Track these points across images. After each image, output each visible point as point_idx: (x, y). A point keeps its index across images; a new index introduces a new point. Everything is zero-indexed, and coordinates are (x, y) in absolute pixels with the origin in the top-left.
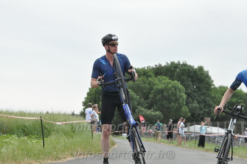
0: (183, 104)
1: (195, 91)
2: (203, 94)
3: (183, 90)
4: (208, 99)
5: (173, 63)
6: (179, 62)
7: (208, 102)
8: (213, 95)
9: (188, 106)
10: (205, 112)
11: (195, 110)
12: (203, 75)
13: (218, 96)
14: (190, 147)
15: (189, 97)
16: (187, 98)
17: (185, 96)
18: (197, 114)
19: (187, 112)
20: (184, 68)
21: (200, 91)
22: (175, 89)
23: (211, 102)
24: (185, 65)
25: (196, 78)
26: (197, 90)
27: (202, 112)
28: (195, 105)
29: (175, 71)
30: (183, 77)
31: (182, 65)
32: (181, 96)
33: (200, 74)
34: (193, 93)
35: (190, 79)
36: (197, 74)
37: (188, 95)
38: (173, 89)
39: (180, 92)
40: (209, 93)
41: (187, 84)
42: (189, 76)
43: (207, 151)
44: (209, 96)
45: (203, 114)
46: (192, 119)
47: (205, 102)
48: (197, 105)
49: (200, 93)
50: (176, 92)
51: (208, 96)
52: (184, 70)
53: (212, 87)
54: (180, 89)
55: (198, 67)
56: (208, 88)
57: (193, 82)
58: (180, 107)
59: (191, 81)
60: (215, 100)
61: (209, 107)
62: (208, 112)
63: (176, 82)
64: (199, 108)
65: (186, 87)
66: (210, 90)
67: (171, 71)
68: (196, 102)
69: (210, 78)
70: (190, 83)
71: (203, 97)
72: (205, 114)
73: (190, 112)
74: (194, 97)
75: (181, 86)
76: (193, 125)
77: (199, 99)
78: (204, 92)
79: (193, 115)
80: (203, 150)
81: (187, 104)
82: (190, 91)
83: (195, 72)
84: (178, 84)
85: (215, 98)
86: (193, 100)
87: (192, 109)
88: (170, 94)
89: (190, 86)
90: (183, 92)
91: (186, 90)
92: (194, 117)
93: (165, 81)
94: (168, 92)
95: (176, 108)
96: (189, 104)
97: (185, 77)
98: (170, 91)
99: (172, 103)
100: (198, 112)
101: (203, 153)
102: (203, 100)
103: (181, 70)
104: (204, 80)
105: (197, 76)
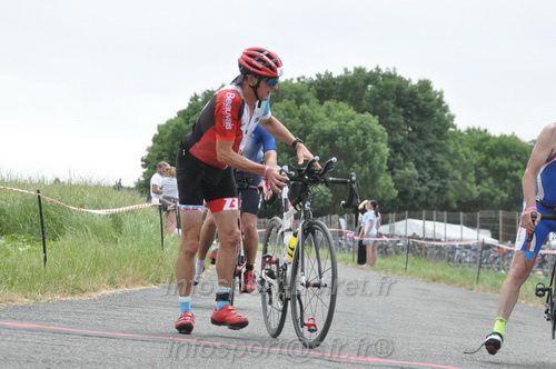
0: (380, 168)
1: (410, 139)
2: (428, 146)
3: (382, 136)
4: (440, 157)
5: (359, 71)
6: (378, 69)
7: (439, 166)
8: (451, 149)
9: (393, 174)
10: (431, 188)
11: (410, 183)
12: (430, 100)
13: (464, 152)
14: (394, 269)
15: (396, 151)
16: (392, 155)
17: (386, 150)
18: (412, 193)
19: (390, 188)
20: (388, 82)
21: (422, 139)
22: (365, 134)
23: (447, 166)
24: (390, 76)
25: (414, 107)
26: (415, 135)
27: (425, 188)
28: (410, 171)
29: (365, 87)
30: (385, 102)
31: (384, 76)
32: (376, 150)
33: (425, 99)
34: (407, 142)
35: (401, 110)
36: (416, 98)
37: (395, 147)
38: (360, 132)
39: (375, 141)
40: (442, 145)
41: (394, 120)
42: (399, 104)
43: (434, 280)
44: (443, 151)
45: (427, 194)
46: (401, 204)
47: (431, 163)
48: (415, 172)
49: (422, 143)
50: (364, 140)
51: (439, 152)
52: (388, 87)
53: (451, 129)
54: (375, 134)
55: (420, 82)
56: (441, 133)
57: (406, 115)
58: (374, 177)
59: (402, 114)
60: (456, 161)
61: (441, 177)
62: (439, 188)
63: (367, 115)
64: (420, 179)
65: (391, 128)
66: (447, 138)
67: (356, 89)
68: (411, 163)
69: (446, 109)
70: (401, 119)
71: (428, 153)
72: (432, 193)
73: (396, 187)
74: (409, 151)
75: (379, 128)
76: (404, 218)
77: (418, 158)
78: (432, 141)
79: (403, 194)
80: (424, 278)
81: (391, 169)
82: (400, 138)
83: (412, 94)
84: (373, 122)
85: (455, 155)
86: (406, 159)
87: (402, 181)
88: (352, 143)
89: (399, 127)
90: (382, 141)
91: (390, 135)
92: (405, 201)
93: (340, 114)
94: (348, 139)
95: (365, 178)
96: (395, 170)
97: (391, 104)
98: (351, 138)
99: (355, 165)
100: (416, 187)
101: (423, 285)
102: (429, 160)
103: (380, 87)
104: (433, 112)
105: (416, 104)
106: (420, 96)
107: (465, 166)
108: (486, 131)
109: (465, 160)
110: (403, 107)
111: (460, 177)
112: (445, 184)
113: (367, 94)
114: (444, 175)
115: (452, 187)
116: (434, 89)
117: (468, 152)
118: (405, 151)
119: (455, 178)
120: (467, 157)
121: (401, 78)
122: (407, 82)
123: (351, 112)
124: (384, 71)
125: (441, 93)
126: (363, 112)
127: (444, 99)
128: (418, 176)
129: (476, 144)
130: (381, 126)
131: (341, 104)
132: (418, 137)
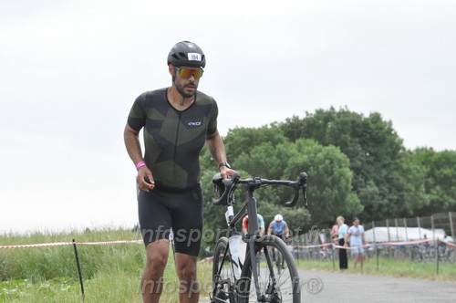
0: (347, 189)
1: (369, 163)
2: (384, 166)
3: (345, 162)
4: (396, 174)
5: (320, 112)
6: (332, 108)
7: (396, 182)
8: (405, 167)
9: (358, 193)
10: (391, 200)
11: (373, 198)
12: (382, 129)
13: (415, 168)
14: (369, 271)
15: (358, 174)
16: (355, 178)
17: (350, 174)
18: (376, 207)
19: (357, 204)
20: (343, 118)
21: (379, 161)
22: (332, 163)
23: (402, 180)
24: (344, 113)
25: (368, 136)
26: (372, 159)
27: (386, 201)
28: (372, 188)
29: (325, 125)
30: (343, 136)
31: (340, 113)
32: (342, 174)
33: (377, 129)
34: (366, 166)
35: (357, 140)
36: (369, 129)
37: (356, 170)
38: (327, 162)
39: (340, 167)
40: (396, 164)
41: (352, 149)
42: (354, 135)
43: (402, 275)
44: (398, 168)
45: (388, 206)
46: (368, 216)
47: (389, 180)
48: (375, 189)
49: (379, 164)
50: (332, 168)
51: (394, 169)
52: (345, 123)
53: (401, 151)
54: (339, 161)
55: (371, 115)
56: (394, 154)
57: (363, 143)
58: (343, 196)
59: (360, 143)
60: (411, 177)
61: (399, 191)
62: (398, 200)
63: (331, 147)
64: (380, 194)
65: (351, 155)
66: (400, 157)
67: (318, 127)
68: (371, 182)
69: (395, 135)
70: (359, 147)
71: (384, 172)
72: (392, 205)
73: (362, 203)
74: (368, 173)
75: (342, 156)
76: (371, 228)
77: (378, 177)
78: (386, 162)
79: (368, 208)
80: (394, 274)
81: (355, 189)
82: (359, 163)
83: (365, 124)
84: (336, 152)
85: (409, 171)
86: (366, 179)
87: (366, 198)
88: (322, 171)
89: (357, 154)
90: (346, 166)
91: (351, 161)
92: (371, 213)
93: (310, 148)
94: (318, 168)
95: (336, 199)
96: (359, 189)
97: (348, 137)
98: (320, 167)
99: (327, 189)
100: (378, 201)
101: (393, 281)
102: (386, 178)
103: (337, 123)
104: (385, 138)
105: (370, 133)
106: (372, 126)
107: (417, 180)
108: (431, 149)
109: (417, 175)
110: (359, 137)
111: (413, 189)
112: (402, 196)
113: (328, 131)
114: (400, 188)
115: (409, 198)
116: (384, 120)
117: (418, 167)
118: (365, 173)
119: (409, 190)
120: (418, 172)
121: (354, 114)
122: (359, 117)
123: (317, 146)
124: (337, 110)
125: (390, 123)
126: (327, 145)
127: (393, 127)
128: (379, 192)
129: (423, 160)
130: (343, 154)
131: (308, 141)
132: (375, 160)
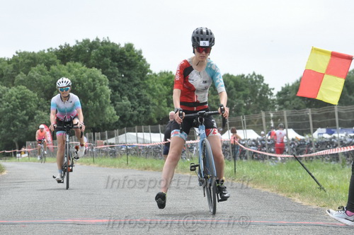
0: (106, 102)
1: (124, 82)
2: (135, 85)
3: (105, 81)
4: (144, 92)
5: (86, 42)
6: (97, 39)
7: (144, 98)
8: (151, 86)
9: (115, 105)
10: (140, 112)
11: (126, 110)
12: (134, 56)
13: (158, 87)
14: (120, 166)
15: (115, 91)
16: (113, 94)
17: (109, 91)
18: (128, 116)
19: (114, 115)
20: (105, 46)
21: (131, 81)
22: (94, 81)
23: (149, 97)
24: (106, 43)
25: (124, 61)
26: (126, 79)
27: (136, 112)
28: (126, 102)
30: (105, 59)
31: (102, 43)
32: (103, 91)
33: (130, 56)
34: (122, 84)
35: (116, 64)
36: (125, 56)
37: (114, 88)
38: (90, 80)
39: (101, 85)
40: (145, 84)
41: (111, 71)
42: (114, 60)
43: (146, 169)
44: (146, 87)
45: (138, 116)
46: (122, 124)
47: (139, 96)
48: (129, 102)
49: (131, 84)
50: (94, 85)
51: (144, 88)
52: (106, 50)
53: (148, 73)
54: (100, 80)
55: (126, 45)
56: (143, 76)
57: (119, 67)
58: (103, 108)
60: (155, 94)
61: (146, 105)
62: (145, 112)
63: (94, 69)
64: (132, 107)
65: (110, 76)
66: (147, 79)
67: (85, 52)
68: (126, 97)
69: (144, 61)
70: (117, 70)
71: (135, 90)
72: (141, 115)
73: (117, 114)
74: (123, 90)
75: (103, 77)
76: (124, 133)
77: (130, 94)
78: (137, 82)
79: (123, 118)
80: (139, 168)
81: (113, 102)
82: (117, 82)
83: (122, 52)
84: (98, 73)
85: (154, 89)
86: (122, 95)
87: (121, 109)
88: (86, 87)
89: (115, 75)
90: (105, 84)
91: (110, 80)
92: (124, 121)
93: (77, 70)
94: (83, 85)
95: (97, 110)
96: (116, 102)
97: (108, 60)
98: (85, 84)
99: (89, 101)
100: (130, 112)
102: (136, 94)
103: (100, 49)
104: (136, 63)
105: (125, 59)
106: (127, 54)
107: (159, 96)
108: (171, 72)
109: (160, 92)
110: (117, 62)
111: (157, 104)
112: (148, 109)
114: (147, 103)
115: (153, 110)
116: (135, 49)
117: (161, 87)
118: (121, 90)
119: (154, 104)
120: (161, 90)
121: (113, 44)
122: (117, 46)
123: (84, 68)
124: (101, 40)
125: (140, 52)
126: (91, 68)
127: (142, 55)
128: (131, 105)
129: (165, 82)
130: (104, 75)
131: (77, 63)
132: (128, 80)
